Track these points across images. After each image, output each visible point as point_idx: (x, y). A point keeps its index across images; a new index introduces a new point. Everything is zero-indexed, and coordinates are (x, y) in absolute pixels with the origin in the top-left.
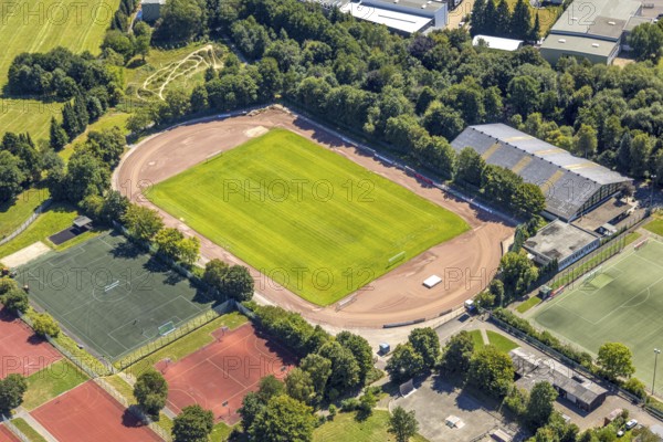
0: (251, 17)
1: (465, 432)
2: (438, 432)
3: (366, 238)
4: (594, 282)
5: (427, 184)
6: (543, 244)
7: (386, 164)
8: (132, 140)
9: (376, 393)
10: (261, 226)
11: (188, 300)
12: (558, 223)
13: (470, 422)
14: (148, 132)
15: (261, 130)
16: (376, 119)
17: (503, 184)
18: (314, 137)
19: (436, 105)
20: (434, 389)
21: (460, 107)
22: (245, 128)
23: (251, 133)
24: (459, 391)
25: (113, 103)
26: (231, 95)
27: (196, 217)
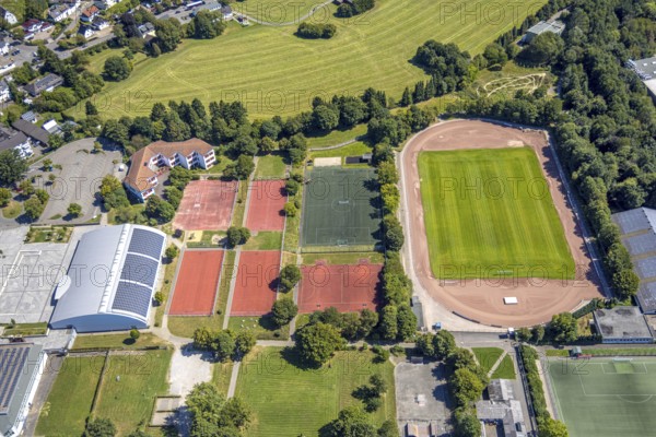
0: (581, 65)
1: (420, 410)
2: (406, 399)
3: (504, 249)
4: (617, 366)
5: (579, 232)
6: (608, 319)
7: (568, 205)
8: (444, 117)
9: (400, 351)
10: (455, 207)
11: (370, 232)
12: (636, 310)
13: (429, 406)
14: (458, 115)
15: (520, 144)
16: (582, 172)
17: (614, 263)
18: (545, 164)
19: (631, 182)
20: (433, 371)
21: (648, 191)
22: (512, 139)
23: (512, 143)
24: (444, 382)
25: (459, 89)
26: (517, 114)
27: (429, 182)
